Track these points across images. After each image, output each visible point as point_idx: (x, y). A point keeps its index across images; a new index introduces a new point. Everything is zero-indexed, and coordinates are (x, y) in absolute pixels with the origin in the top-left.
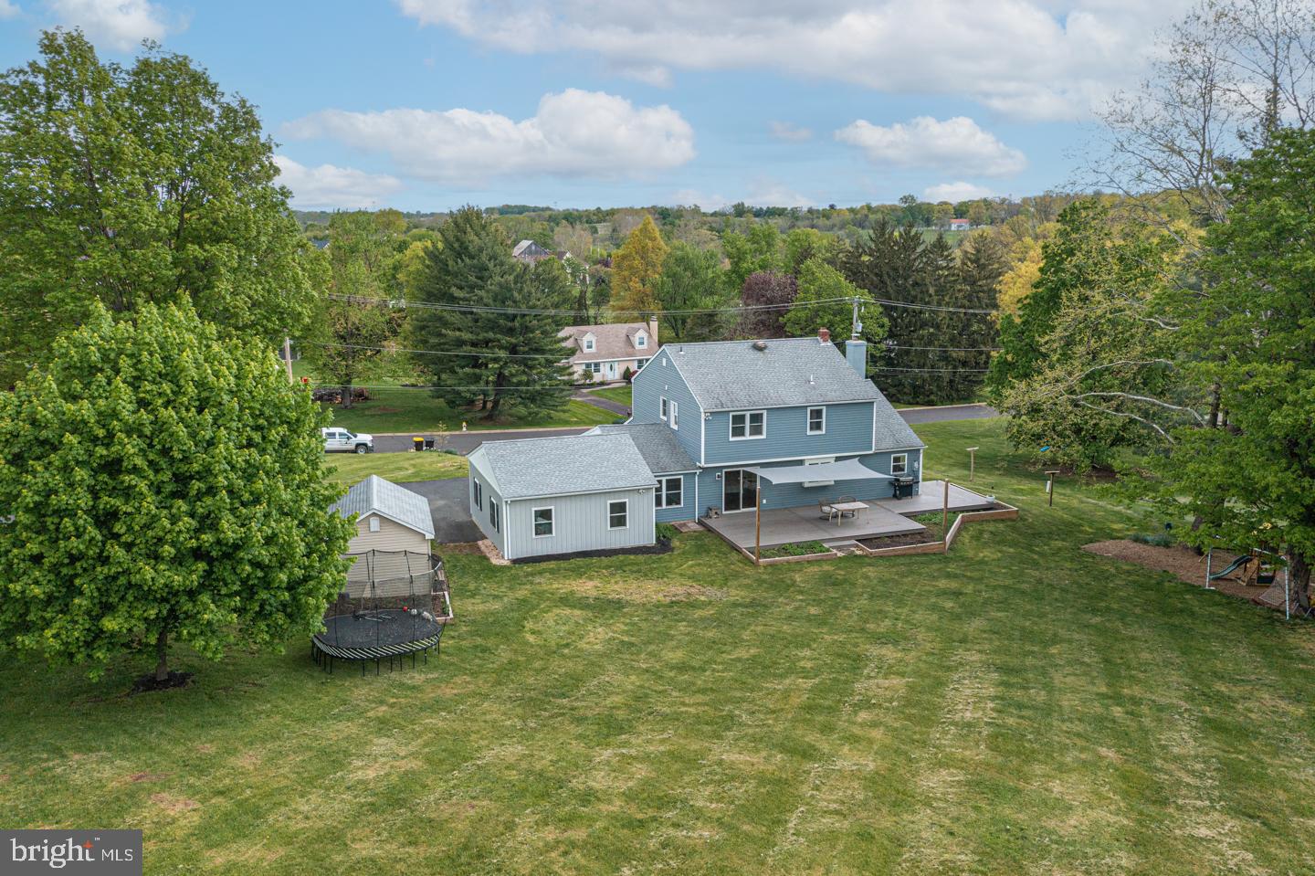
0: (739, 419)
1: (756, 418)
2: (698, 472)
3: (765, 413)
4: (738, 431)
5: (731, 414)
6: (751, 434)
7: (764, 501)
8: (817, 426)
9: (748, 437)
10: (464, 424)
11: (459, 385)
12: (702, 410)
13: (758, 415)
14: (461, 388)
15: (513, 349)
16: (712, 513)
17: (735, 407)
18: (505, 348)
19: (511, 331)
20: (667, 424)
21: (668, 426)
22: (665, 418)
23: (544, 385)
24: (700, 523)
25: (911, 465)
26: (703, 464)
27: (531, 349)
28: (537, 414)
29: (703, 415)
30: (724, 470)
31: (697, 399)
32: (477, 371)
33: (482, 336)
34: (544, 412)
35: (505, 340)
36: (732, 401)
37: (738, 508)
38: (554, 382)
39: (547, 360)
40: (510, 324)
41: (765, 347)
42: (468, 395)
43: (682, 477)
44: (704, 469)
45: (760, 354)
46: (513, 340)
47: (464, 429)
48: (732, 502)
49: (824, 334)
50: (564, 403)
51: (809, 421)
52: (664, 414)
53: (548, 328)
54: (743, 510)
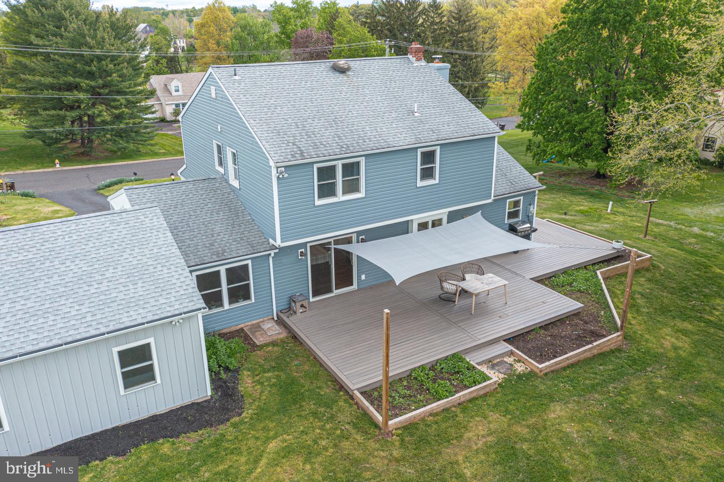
0: (327, 173)
1: (351, 169)
2: (272, 253)
3: (362, 161)
4: (327, 190)
5: (316, 166)
6: (344, 193)
7: (363, 277)
8: (428, 173)
9: (340, 197)
10: (57, 161)
11: (46, 126)
12: (272, 163)
13: (353, 164)
14: (46, 130)
15: (93, 91)
16: (297, 307)
17: (319, 156)
18: (86, 91)
19: (91, 75)
20: (224, 179)
21: (227, 181)
22: (221, 170)
23: (127, 124)
24: (280, 322)
25: (526, 210)
26: (278, 243)
27: (110, 91)
28: (125, 148)
29: (274, 171)
30: (309, 245)
31: (264, 146)
32: (62, 113)
33: (63, 79)
34: (131, 146)
35: (84, 83)
36: (316, 146)
37: (330, 291)
38: (137, 121)
39: (128, 101)
40: (87, 68)
41: (348, 69)
42: (54, 135)
43: (249, 262)
44: (282, 250)
45: (341, 78)
46: (93, 83)
47: (58, 166)
48: (321, 285)
49: (417, 51)
50: (151, 138)
51: (419, 167)
52: (221, 164)
53: (125, 71)
54: (336, 292)
